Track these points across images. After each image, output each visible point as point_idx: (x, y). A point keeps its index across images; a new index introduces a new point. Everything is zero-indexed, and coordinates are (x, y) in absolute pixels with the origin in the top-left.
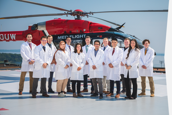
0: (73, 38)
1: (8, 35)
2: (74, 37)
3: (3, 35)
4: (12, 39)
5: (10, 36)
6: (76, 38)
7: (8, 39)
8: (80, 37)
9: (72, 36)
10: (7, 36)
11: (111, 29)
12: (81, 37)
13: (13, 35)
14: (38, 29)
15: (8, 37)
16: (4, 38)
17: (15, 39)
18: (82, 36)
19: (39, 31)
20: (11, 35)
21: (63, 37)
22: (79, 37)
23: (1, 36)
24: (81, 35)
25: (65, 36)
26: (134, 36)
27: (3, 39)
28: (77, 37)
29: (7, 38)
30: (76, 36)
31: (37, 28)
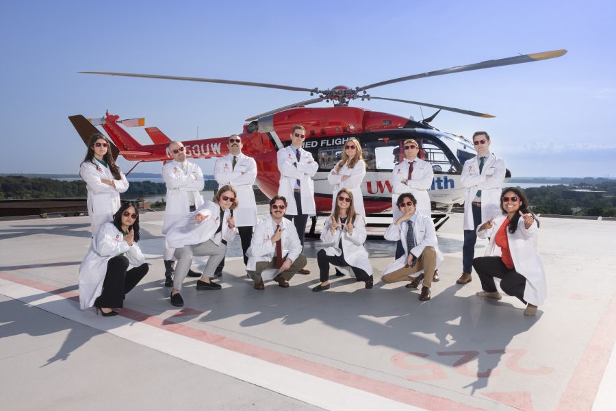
0: (328, 145)
2: (330, 142)
3: (198, 146)
4: (215, 153)
5: (210, 148)
6: (333, 144)
7: (208, 153)
8: (343, 143)
9: (326, 142)
10: (205, 148)
11: (411, 123)
13: (216, 145)
14: (259, 131)
15: (208, 149)
16: (201, 152)
17: (219, 153)
19: (262, 135)
20: (212, 146)
21: (307, 144)
23: (196, 148)
24: (345, 139)
25: (313, 142)
27: (199, 154)
28: (336, 143)
29: (206, 152)
30: (333, 140)
31: (258, 129)
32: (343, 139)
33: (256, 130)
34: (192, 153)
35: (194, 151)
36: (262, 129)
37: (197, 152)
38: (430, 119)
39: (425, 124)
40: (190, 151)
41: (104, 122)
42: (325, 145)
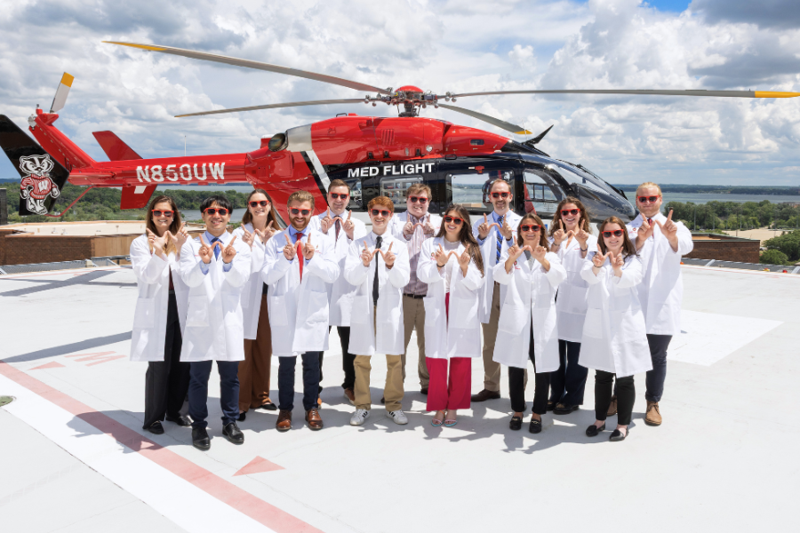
0: (394, 173)
1: (204, 165)
2: (398, 169)
3: (188, 166)
4: (216, 178)
6: (402, 172)
7: (204, 178)
8: (417, 172)
9: (391, 169)
10: (200, 170)
12: (420, 170)
13: (217, 165)
14: (288, 149)
15: (204, 172)
16: (193, 176)
17: (223, 178)
18: (423, 168)
19: (292, 155)
20: (211, 165)
22: (413, 172)
23: (185, 169)
25: (371, 168)
26: (579, 166)
27: (190, 178)
28: (406, 171)
29: (201, 175)
30: (402, 167)
31: (287, 145)
32: (417, 165)
33: (283, 147)
34: (179, 176)
35: (182, 174)
36: (293, 148)
37: (186, 176)
38: (537, 140)
39: (529, 146)
40: (176, 174)
41: (34, 124)
42: (389, 174)
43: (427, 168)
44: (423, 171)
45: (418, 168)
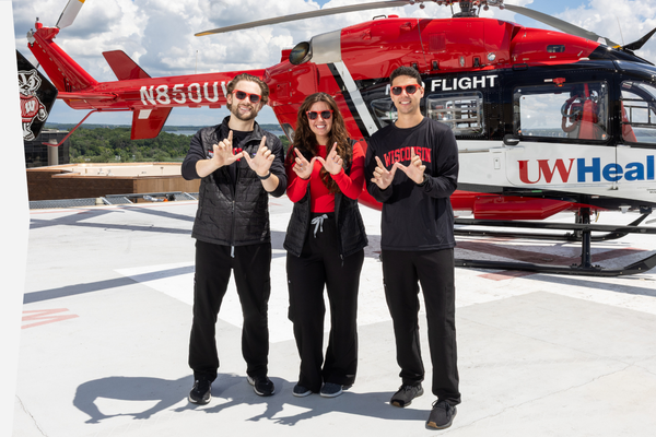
0: (444, 88)
1: (216, 83)
2: (450, 84)
3: (197, 85)
5: (219, 88)
6: (455, 88)
7: (216, 99)
8: (475, 86)
9: (441, 83)
12: (479, 85)
14: (312, 61)
15: (216, 93)
16: (203, 97)
18: (483, 81)
19: (317, 68)
20: (223, 83)
22: (469, 86)
23: (194, 89)
24: (479, 78)
27: (200, 100)
28: (461, 86)
29: (212, 96)
30: (455, 80)
31: (311, 56)
32: (475, 78)
33: (307, 59)
34: (187, 97)
35: (190, 95)
36: (318, 59)
37: (195, 97)
38: (638, 45)
40: (183, 95)
41: (33, 40)
42: (439, 89)
43: (488, 81)
44: (483, 86)
45: (475, 81)
